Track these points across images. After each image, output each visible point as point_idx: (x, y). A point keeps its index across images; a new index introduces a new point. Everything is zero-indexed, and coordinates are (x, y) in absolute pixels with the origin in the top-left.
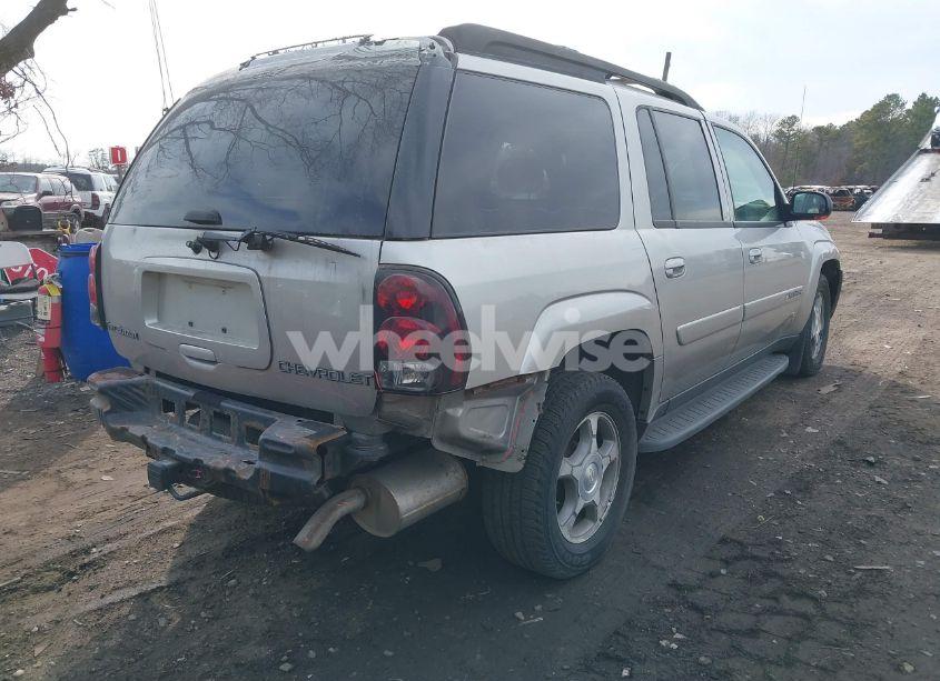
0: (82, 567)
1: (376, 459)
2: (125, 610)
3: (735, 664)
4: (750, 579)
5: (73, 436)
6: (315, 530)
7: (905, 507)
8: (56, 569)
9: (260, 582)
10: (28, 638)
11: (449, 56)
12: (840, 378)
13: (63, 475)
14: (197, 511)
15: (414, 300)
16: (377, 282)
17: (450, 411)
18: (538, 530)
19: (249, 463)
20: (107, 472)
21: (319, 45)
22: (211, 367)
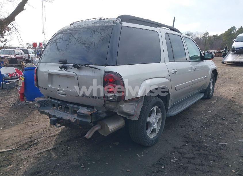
0: (33, 144)
1: (104, 117)
2: (44, 154)
3: (189, 165)
4: (193, 146)
5: (28, 114)
6: (89, 134)
7: (232, 129)
8: (27, 145)
9: (76, 148)
10: (22, 160)
11: (120, 23)
12: (217, 99)
13: (27, 123)
14: (59, 132)
15: (113, 79)
16: (104, 75)
17: (121, 106)
18: (142, 132)
19: (74, 118)
20: (37, 122)
21: (89, 20)
22: (65, 96)
